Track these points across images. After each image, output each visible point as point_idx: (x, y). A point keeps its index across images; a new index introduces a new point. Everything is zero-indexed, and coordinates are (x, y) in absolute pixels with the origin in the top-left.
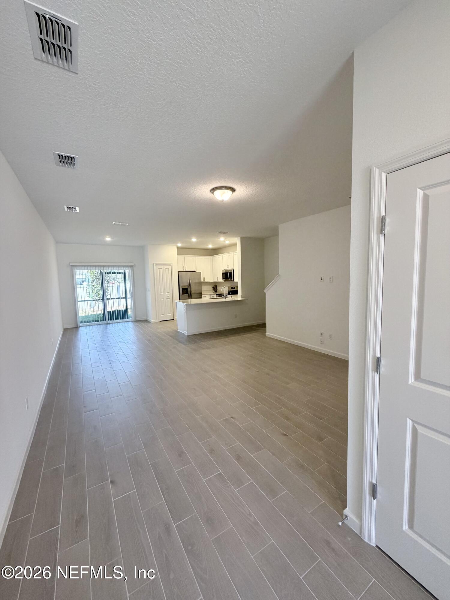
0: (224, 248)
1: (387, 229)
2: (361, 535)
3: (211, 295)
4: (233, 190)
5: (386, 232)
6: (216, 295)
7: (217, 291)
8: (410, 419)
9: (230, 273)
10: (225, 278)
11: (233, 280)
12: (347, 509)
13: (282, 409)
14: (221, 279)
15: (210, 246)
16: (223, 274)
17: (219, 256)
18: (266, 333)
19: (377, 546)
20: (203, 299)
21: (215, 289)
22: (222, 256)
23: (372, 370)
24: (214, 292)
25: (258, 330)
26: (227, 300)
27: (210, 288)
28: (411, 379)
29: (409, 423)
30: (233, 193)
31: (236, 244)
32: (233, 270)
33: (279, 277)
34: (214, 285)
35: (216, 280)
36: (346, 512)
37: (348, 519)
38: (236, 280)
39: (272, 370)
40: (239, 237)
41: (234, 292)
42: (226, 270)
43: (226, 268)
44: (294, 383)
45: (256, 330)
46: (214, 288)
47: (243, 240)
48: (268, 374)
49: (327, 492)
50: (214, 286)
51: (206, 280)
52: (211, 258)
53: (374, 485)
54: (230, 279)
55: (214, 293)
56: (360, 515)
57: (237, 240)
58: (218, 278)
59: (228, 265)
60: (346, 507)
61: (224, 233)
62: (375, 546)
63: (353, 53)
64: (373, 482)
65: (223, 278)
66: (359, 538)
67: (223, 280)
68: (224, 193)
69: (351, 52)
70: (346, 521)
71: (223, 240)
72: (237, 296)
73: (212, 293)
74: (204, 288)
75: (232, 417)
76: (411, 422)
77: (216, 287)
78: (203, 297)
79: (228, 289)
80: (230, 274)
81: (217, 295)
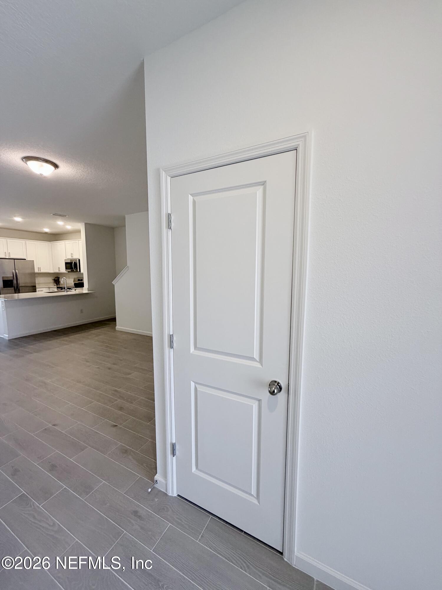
0: (64, 234)
1: (173, 225)
2: (167, 492)
3: (51, 288)
4: (56, 166)
5: (172, 228)
6: (56, 289)
7: (60, 283)
8: (193, 382)
9: (75, 262)
10: (70, 268)
11: (79, 271)
12: (157, 474)
13: (118, 401)
14: (63, 270)
15: (47, 230)
16: (66, 263)
17: (60, 243)
18: (116, 327)
19: (179, 495)
20: (37, 293)
21: (57, 281)
22: (64, 243)
23: (168, 347)
24: (55, 284)
25: (109, 324)
26: (69, 293)
27: (50, 280)
28: (192, 349)
29: (193, 384)
30: (55, 169)
31: (79, 231)
32: (79, 260)
33: (127, 269)
34: (56, 276)
35: (57, 271)
36: (157, 477)
37: (157, 483)
38: (82, 271)
39: (114, 364)
40: (83, 222)
41: (79, 284)
42: (71, 260)
43: (70, 257)
44: (136, 372)
45: (106, 324)
46: (54, 280)
47: (88, 226)
48: (109, 369)
49: (145, 466)
50: (56, 278)
51: (43, 271)
52: (50, 244)
53: (173, 445)
54: (75, 270)
55: (56, 286)
56: (165, 476)
57: (81, 227)
58: (59, 268)
59: (72, 254)
60: (157, 473)
61: (60, 215)
62: (177, 496)
63: (143, 60)
64: (173, 442)
65: (66, 269)
66: (166, 495)
67: (66, 271)
68: (42, 166)
69: (142, 59)
70: (156, 486)
71: (61, 224)
72: (83, 288)
73: (53, 286)
74: (39, 281)
75: (54, 425)
76: (194, 384)
77: (59, 279)
78: (39, 291)
79: (74, 281)
80: (75, 264)
81: (58, 288)
